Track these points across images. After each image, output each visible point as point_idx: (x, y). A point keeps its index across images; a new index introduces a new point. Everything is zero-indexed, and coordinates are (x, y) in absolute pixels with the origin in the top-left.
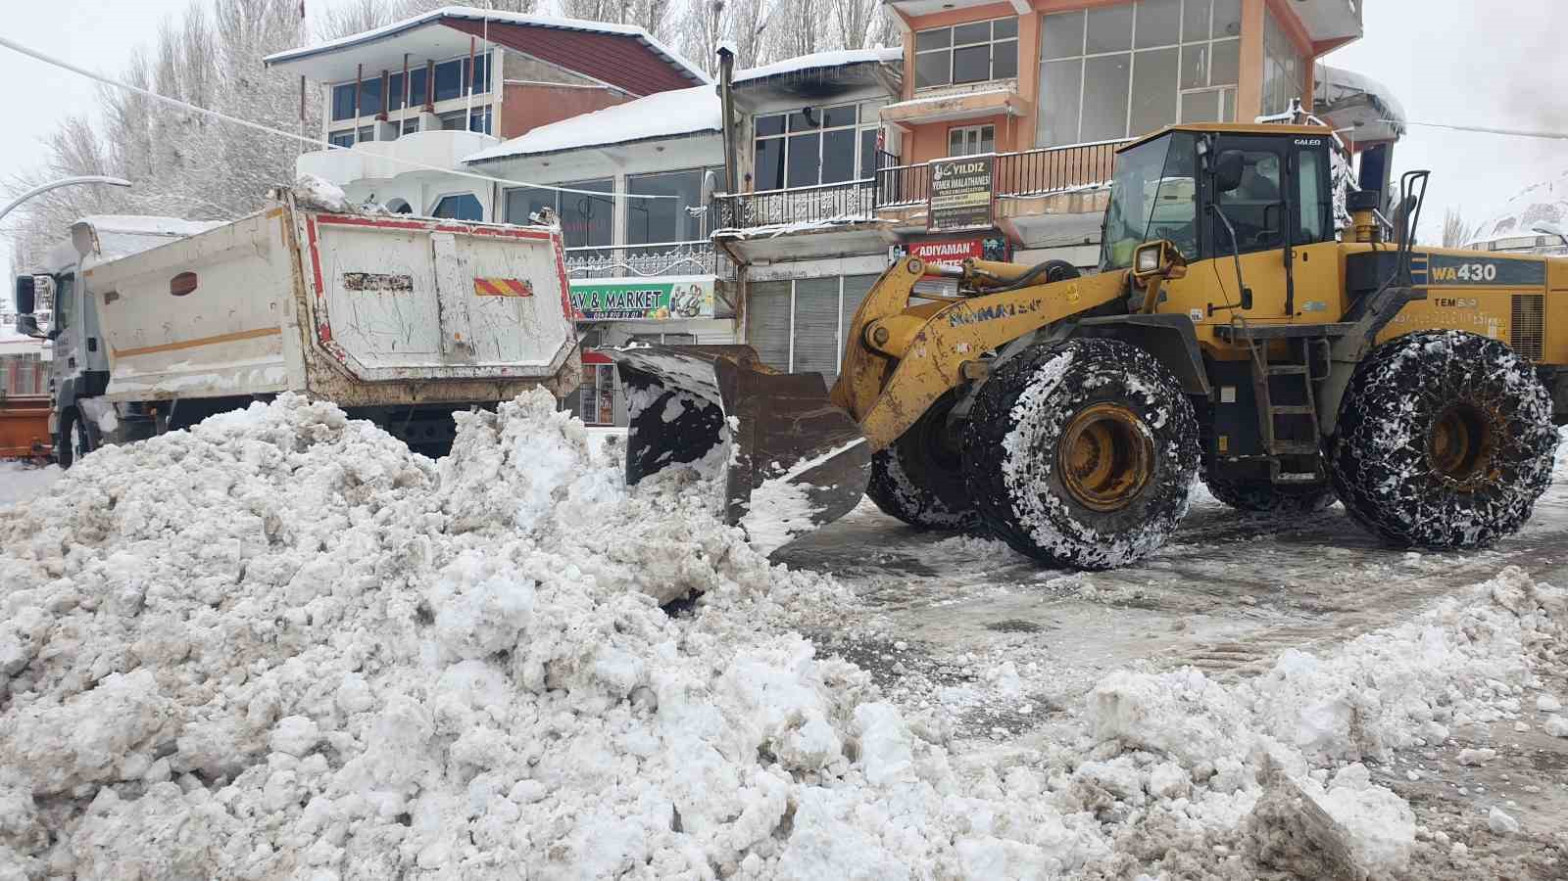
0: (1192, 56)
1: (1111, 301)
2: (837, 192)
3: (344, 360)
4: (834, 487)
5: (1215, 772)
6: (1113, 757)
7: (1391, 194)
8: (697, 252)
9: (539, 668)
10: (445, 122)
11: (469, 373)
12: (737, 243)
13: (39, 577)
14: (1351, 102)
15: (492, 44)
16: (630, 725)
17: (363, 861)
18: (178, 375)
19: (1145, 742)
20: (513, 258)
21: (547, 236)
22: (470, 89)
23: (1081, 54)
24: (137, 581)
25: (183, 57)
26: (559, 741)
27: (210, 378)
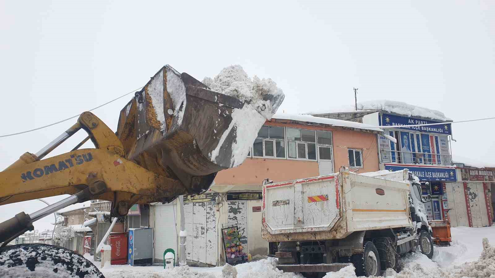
3: (267, 228)
11: (301, 231)
20: (323, 187)
21: (333, 177)
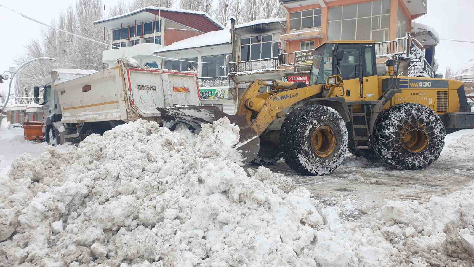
0: (375, 20)
1: (317, 94)
2: (266, 61)
3: (138, 111)
4: (249, 151)
5: (423, 230)
6: (392, 225)
7: (434, 61)
8: (223, 79)
9: (238, 195)
10: (147, 41)
12: (236, 77)
13: (86, 170)
14: (423, 33)
15: (161, 17)
16: (264, 212)
17: (196, 249)
18: (84, 115)
19: (401, 221)
20: (184, 81)
21: (193, 74)
22: (155, 31)
23: (341, 19)
24: (116, 171)
25: (66, 22)
26: (246, 216)
27: (95, 116)
